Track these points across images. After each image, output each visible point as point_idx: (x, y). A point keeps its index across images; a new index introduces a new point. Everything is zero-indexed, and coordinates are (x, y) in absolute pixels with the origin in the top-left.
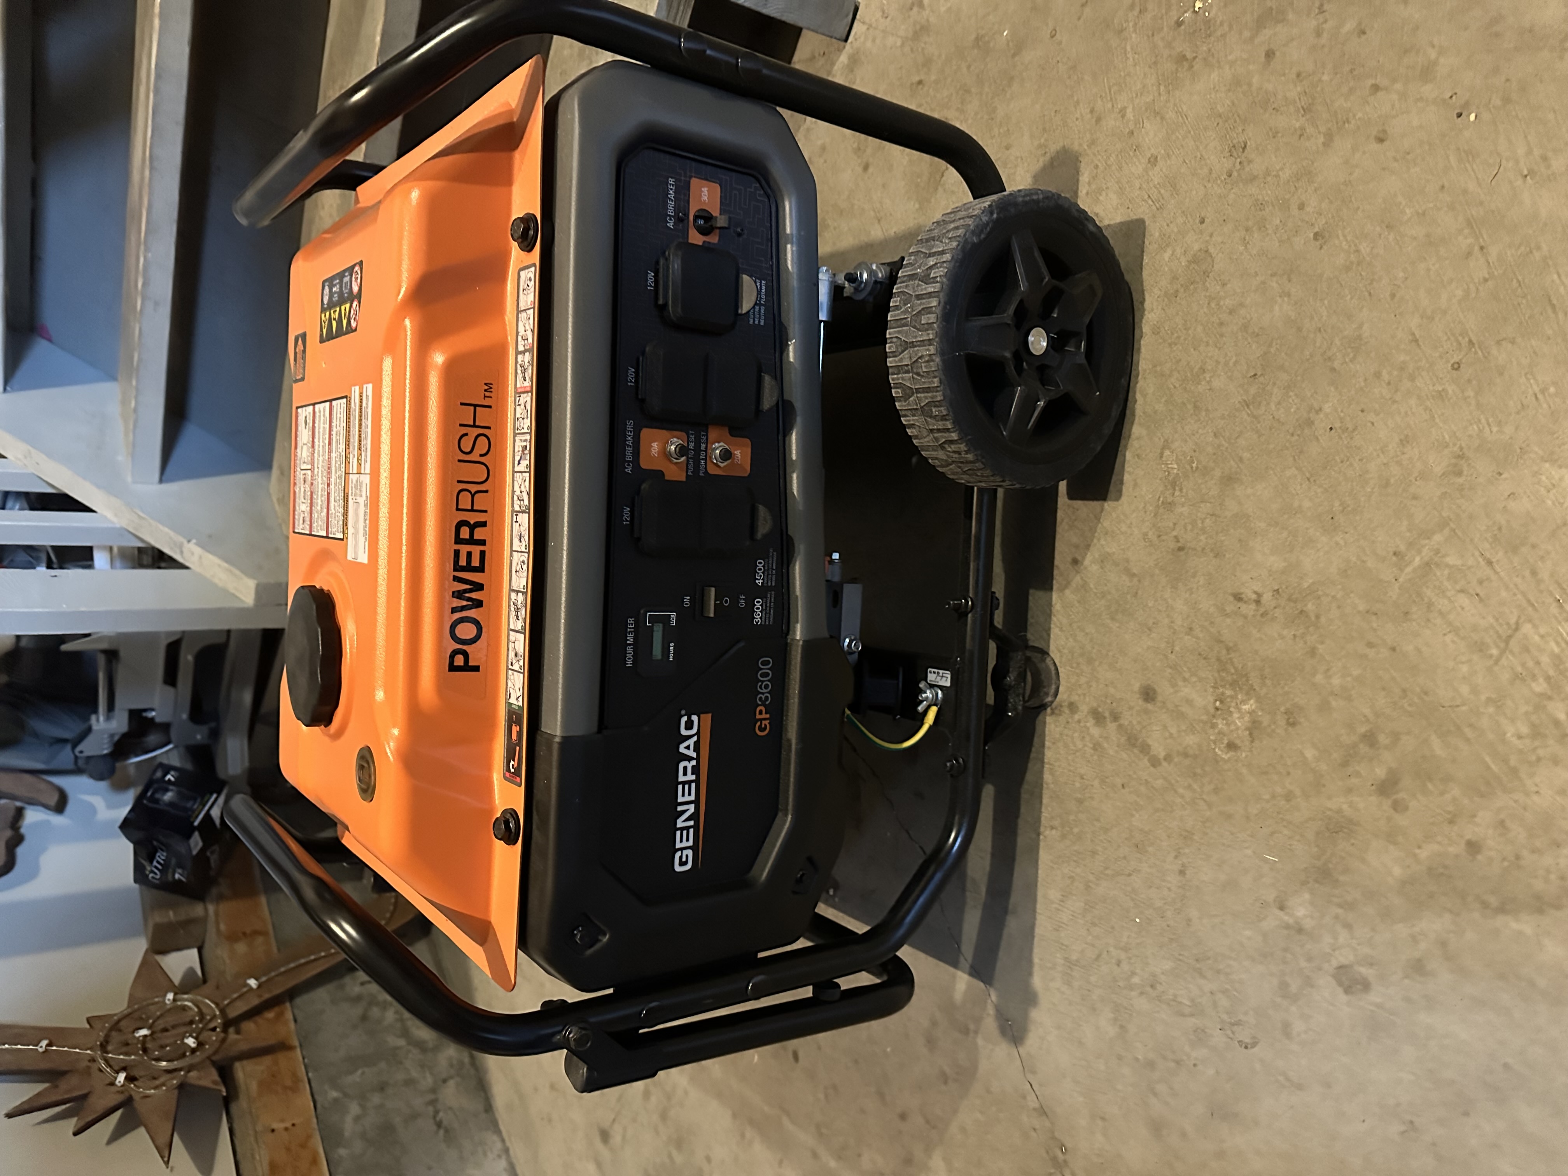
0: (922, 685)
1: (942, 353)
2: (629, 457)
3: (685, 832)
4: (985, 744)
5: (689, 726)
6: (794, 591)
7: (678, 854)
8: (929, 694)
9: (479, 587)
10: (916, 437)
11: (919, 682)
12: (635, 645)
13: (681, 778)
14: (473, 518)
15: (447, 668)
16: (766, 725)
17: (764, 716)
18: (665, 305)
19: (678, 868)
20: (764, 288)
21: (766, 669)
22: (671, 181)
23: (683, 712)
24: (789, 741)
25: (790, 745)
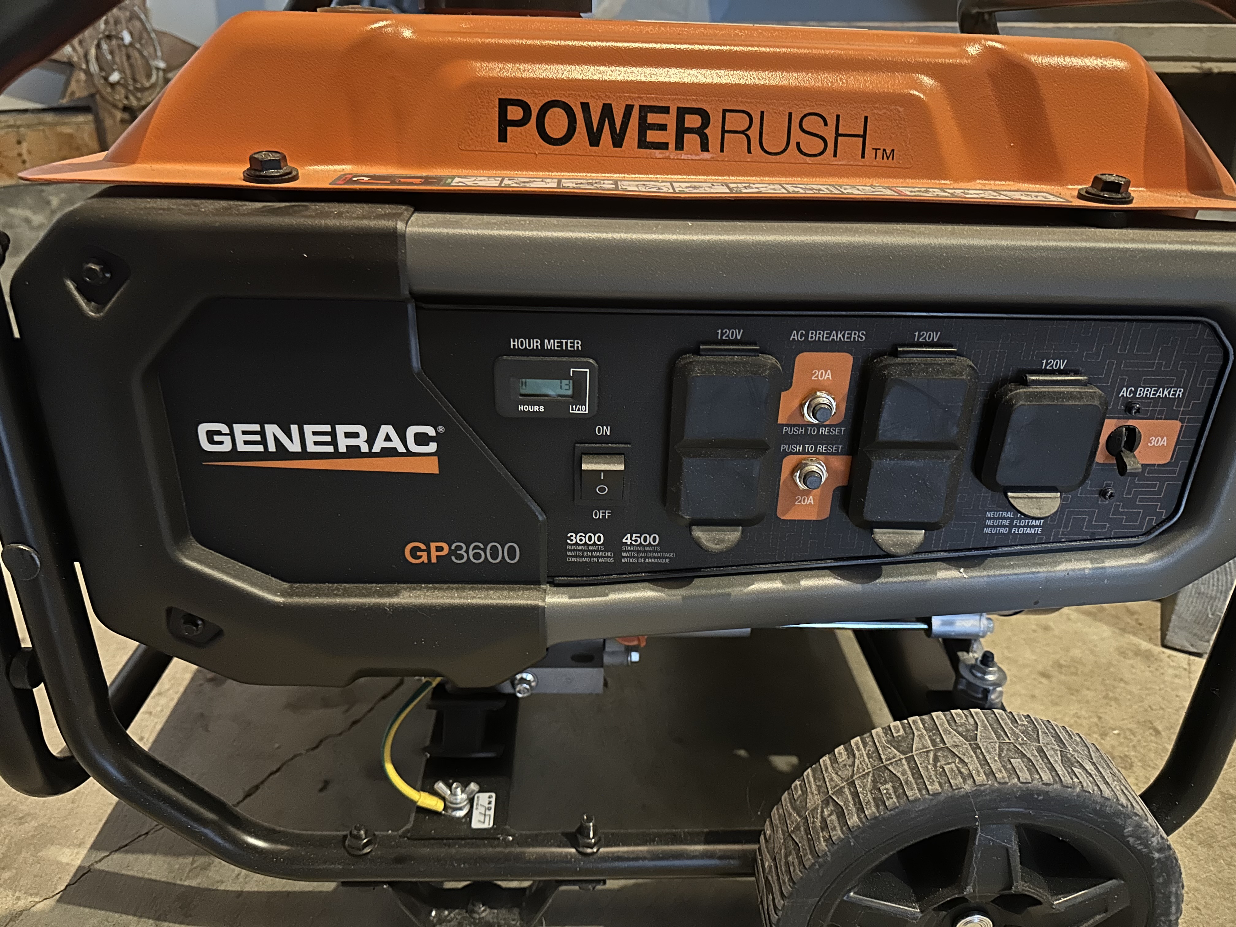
0: (473, 786)
1: (977, 793)
2: (814, 336)
3: (258, 438)
4: (390, 883)
5: (421, 439)
6: (614, 591)
7: (224, 429)
8: (461, 797)
9: (618, 141)
10: (834, 761)
11: (478, 783)
12: (542, 352)
13: (341, 429)
14: (713, 132)
15: (503, 97)
16: (420, 557)
17: (434, 554)
18: (1025, 383)
19: (203, 429)
20: (1032, 531)
21: (503, 553)
22: (1180, 392)
23: (441, 429)
24: (396, 593)
25: (389, 595)
